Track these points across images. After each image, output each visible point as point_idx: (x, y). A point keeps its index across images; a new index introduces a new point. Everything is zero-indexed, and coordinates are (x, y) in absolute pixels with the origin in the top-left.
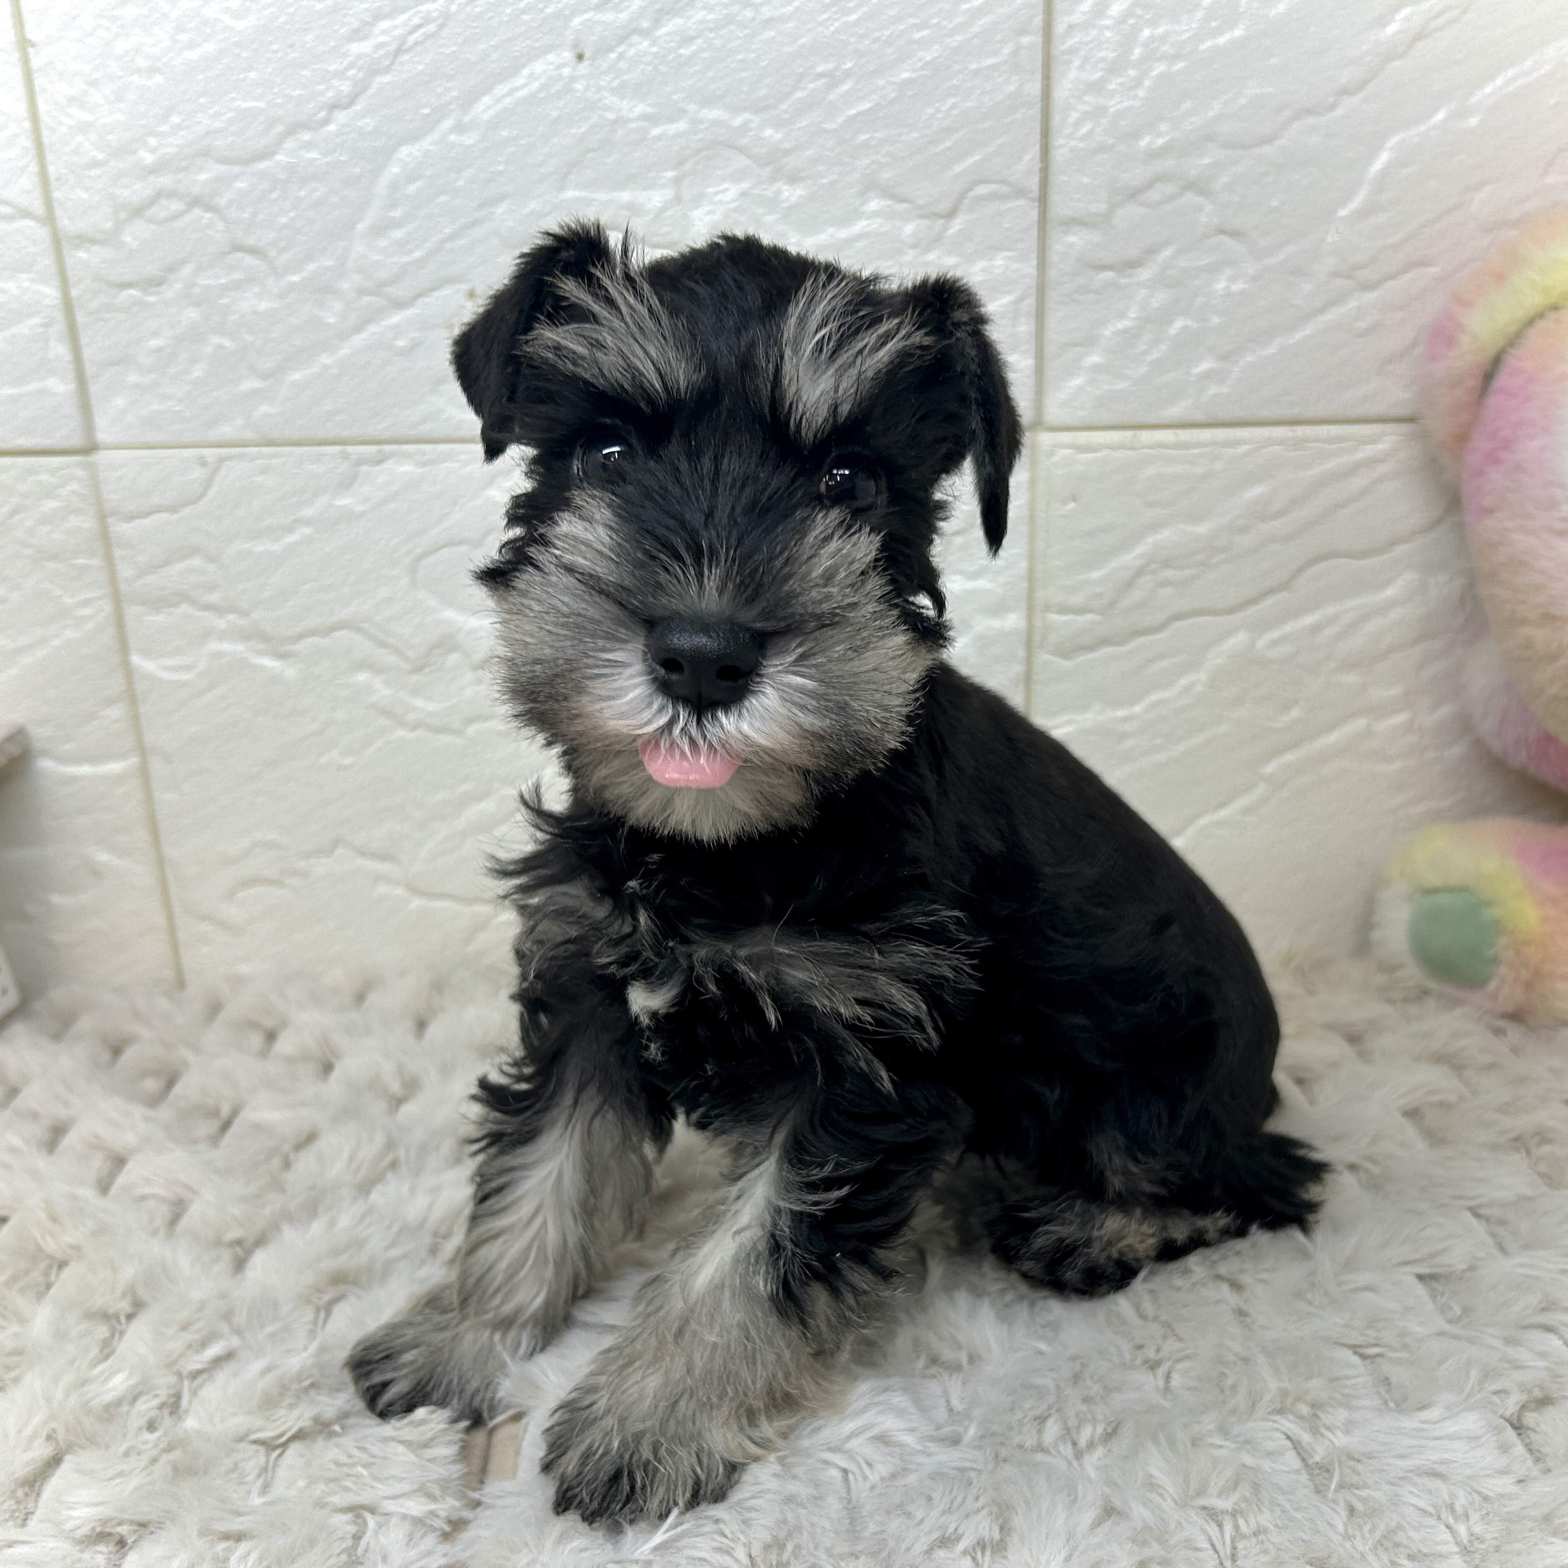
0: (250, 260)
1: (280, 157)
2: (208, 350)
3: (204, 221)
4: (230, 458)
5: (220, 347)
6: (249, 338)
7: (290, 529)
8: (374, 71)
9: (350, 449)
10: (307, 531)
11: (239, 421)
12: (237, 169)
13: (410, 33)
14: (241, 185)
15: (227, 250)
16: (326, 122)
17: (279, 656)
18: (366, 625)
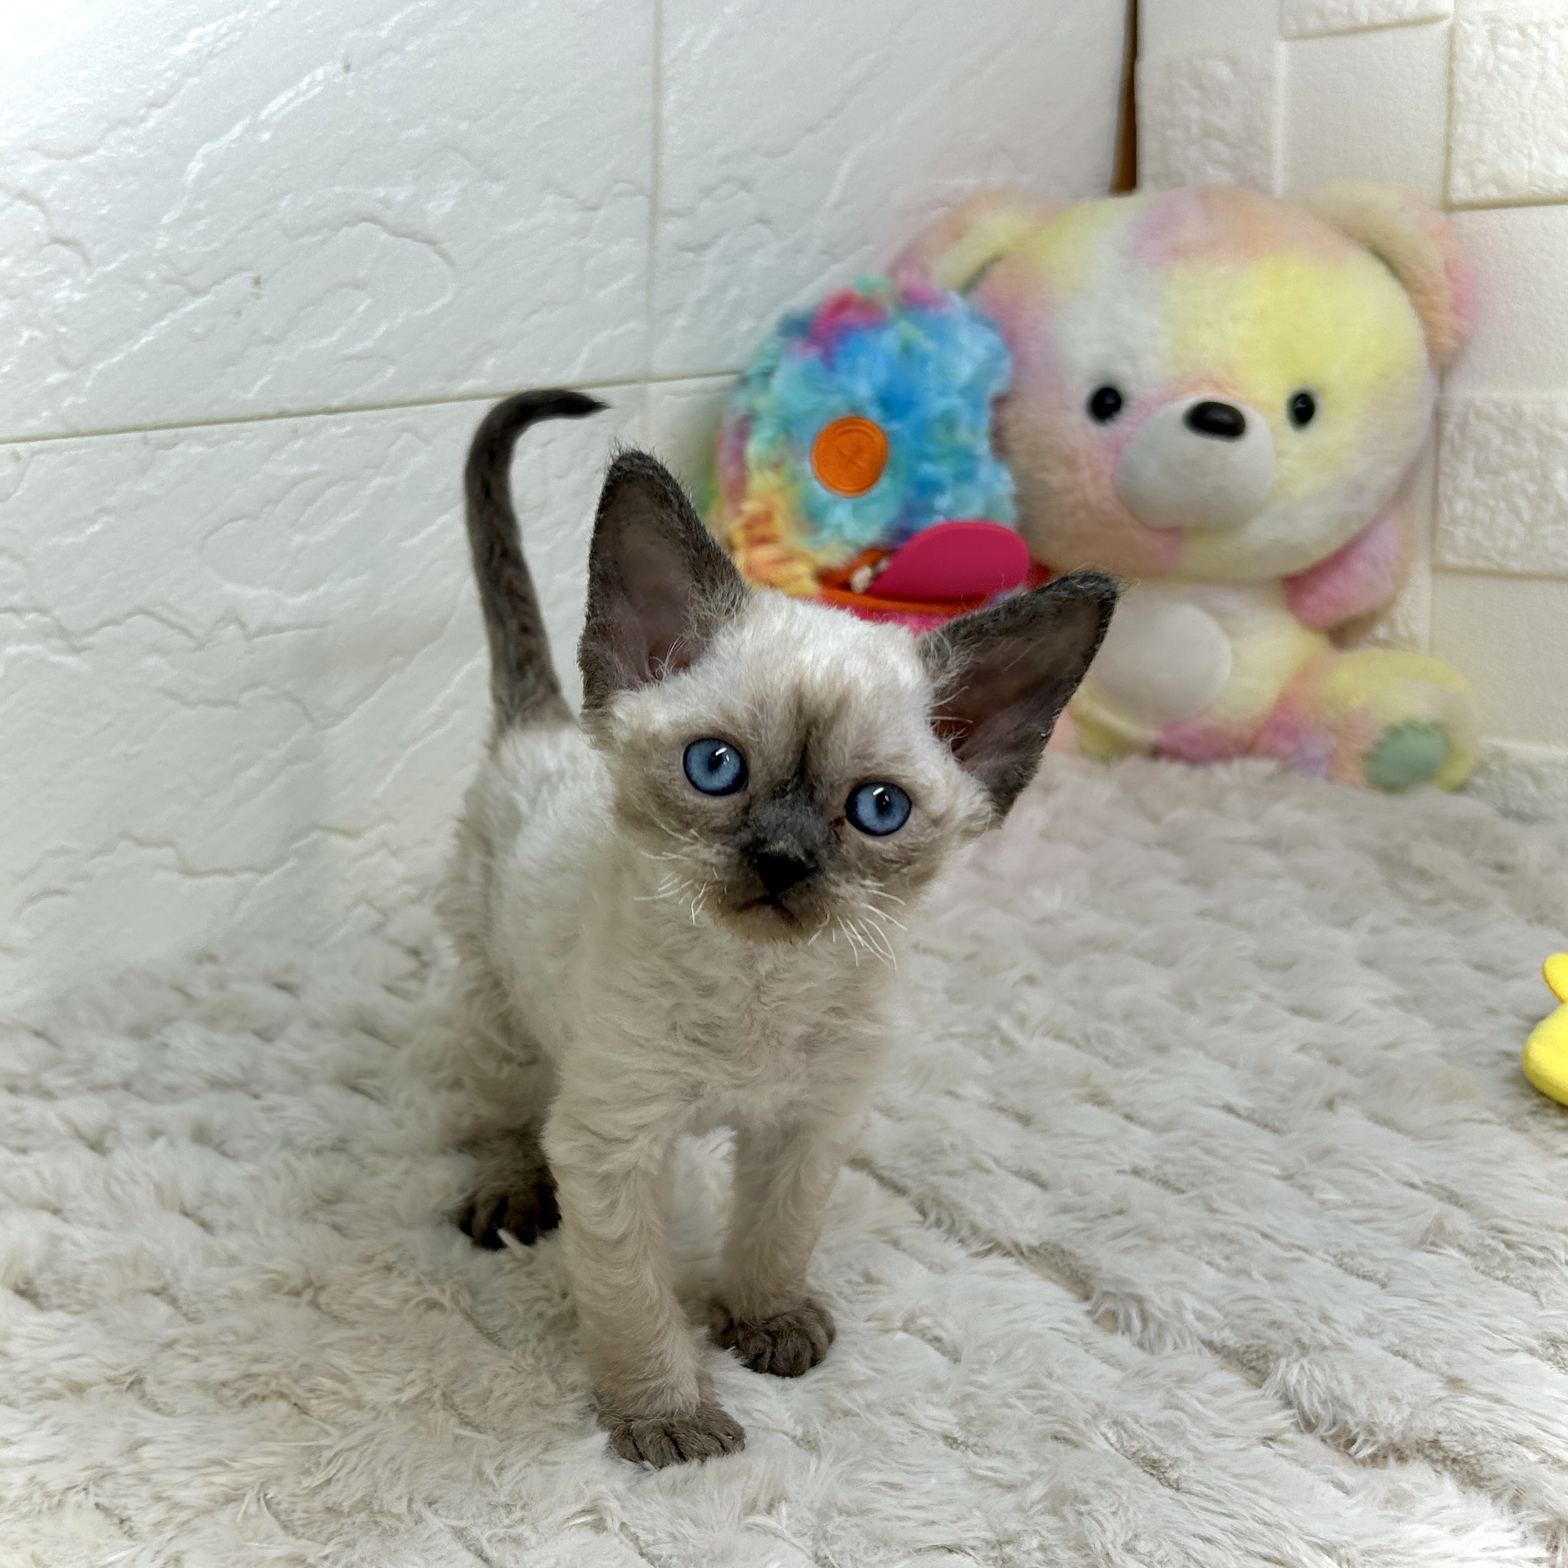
0: (64, 251)
1: (101, 152)
2: (22, 343)
3: (27, 214)
4: (41, 451)
5: (32, 339)
6: (63, 330)
7: (91, 520)
8: (187, 74)
9: (151, 434)
10: (106, 519)
11: (45, 414)
12: (63, 162)
13: (219, 40)
14: (64, 178)
15: (45, 241)
16: (143, 119)
17: (76, 651)
18: (158, 608)
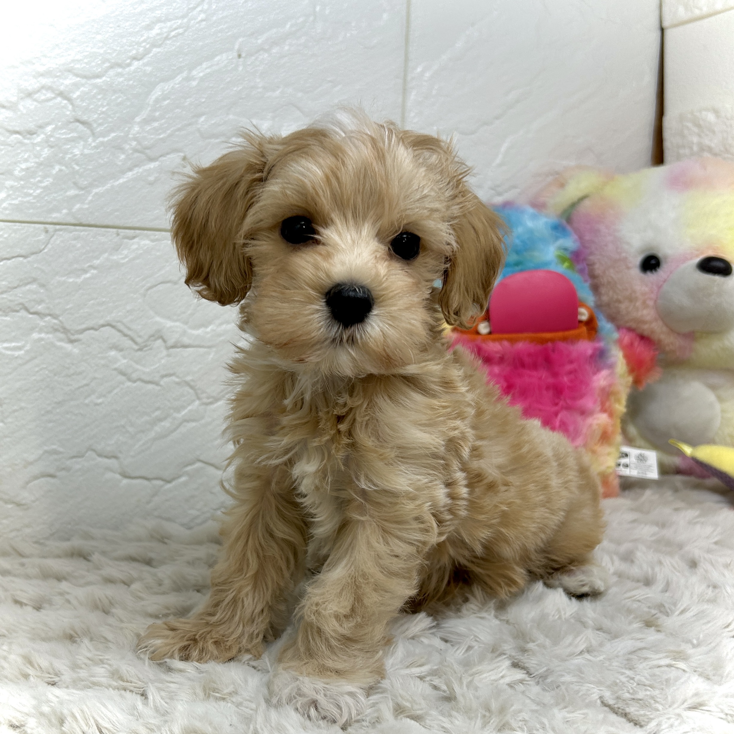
0: (81, 127)
1: (104, 78)
2: (54, 172)
3: (63, 105)
4: (59, 231)
5: (61, 170)
6: (77, 168)
7: (85, 271)
8: (154, 45)
9: (120, 230)
10: (94, 272)
11: (65, 211)
12: (84, 81)
13: (172, 31)
14: (84, 89)
15: (72, 120)
16: (129, 65)
17: (71, 341)
18: (119, 324)
